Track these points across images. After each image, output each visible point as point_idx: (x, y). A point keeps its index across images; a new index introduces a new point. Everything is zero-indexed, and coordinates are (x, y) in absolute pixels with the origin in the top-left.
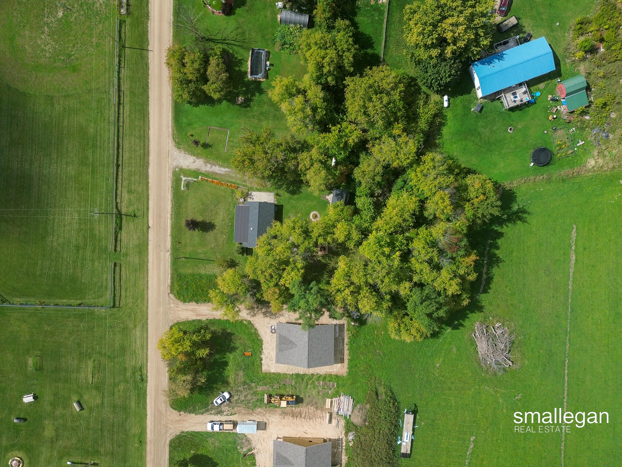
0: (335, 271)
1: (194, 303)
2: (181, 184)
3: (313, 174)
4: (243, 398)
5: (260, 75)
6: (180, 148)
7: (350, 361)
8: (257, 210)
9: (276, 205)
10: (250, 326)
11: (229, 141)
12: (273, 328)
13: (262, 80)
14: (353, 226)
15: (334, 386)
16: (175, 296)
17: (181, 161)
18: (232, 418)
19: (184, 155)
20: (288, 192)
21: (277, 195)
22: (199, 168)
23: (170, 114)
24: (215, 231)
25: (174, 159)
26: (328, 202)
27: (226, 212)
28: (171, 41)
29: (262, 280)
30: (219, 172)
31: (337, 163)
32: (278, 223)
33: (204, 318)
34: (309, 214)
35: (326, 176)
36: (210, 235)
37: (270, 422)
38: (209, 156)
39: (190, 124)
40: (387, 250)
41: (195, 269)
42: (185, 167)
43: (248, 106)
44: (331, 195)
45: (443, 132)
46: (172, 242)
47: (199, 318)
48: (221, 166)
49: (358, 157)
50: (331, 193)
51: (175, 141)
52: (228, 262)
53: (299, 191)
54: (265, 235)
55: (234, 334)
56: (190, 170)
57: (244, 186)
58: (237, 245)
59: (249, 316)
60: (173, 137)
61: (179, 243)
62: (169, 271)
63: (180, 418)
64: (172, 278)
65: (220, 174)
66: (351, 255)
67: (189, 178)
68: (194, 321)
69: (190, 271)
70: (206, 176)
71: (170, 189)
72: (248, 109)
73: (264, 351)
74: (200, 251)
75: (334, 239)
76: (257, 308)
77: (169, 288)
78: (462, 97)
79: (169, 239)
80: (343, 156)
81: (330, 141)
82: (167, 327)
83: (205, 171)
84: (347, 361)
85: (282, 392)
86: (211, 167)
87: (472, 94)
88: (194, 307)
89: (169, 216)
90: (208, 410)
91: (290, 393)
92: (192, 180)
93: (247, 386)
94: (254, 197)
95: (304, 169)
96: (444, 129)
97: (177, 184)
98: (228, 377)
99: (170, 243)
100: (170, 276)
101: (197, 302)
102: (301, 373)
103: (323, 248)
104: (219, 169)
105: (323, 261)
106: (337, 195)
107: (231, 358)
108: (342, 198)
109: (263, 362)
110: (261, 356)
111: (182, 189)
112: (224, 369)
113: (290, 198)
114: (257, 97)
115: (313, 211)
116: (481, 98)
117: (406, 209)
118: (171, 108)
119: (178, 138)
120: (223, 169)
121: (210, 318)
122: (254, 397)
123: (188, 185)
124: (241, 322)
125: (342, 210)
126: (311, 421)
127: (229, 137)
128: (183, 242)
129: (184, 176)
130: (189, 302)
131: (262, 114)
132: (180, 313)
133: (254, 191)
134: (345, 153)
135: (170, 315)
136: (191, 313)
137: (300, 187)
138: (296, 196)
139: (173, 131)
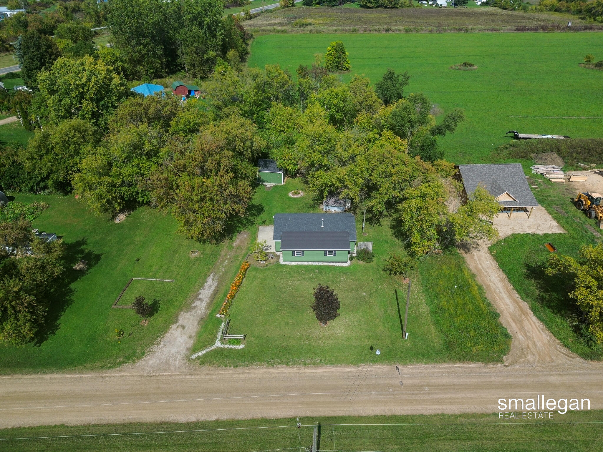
1: (501, 320)
2: (231, 349)
6: (143, 354)
8: (290, 218)
10: (498, 248)
15: (529, 178)
16: (503, 354)
17: (174, 350)
19: (161, 345)
20: (259, 215)
21: (263, 223)
22: (199, 319)
25: (167, 363)
27: (293, 277)
30: (213, 288)
34: (293, 198)
38: (176, 304)
39: (92, 339)
41: (422, 320)
42: (190, 343)
43: (98, 257)
46: (374, 363)
48: (202, 286)
51: (120, 363)
55: (526, 264)
61: (371, 349)
65: (218, 287)
67: (219, 335)
69: (432, 328)
70: (218, 306)
71: (239, 370)
72: (103, 256)
73: (529, 232)
77: (490, 365)
83: (207, 309)
86: (200, 300)
88: (510, 320)
92: (223, 330)
97: (229, 358)
102: (536, 200)
104: (206, 289)
109: (549, 233)
110: (541, 235)
111: (242, 347)
115: (288, 197)
119: (117, 358)
120: (207, 284)
124: (497, 257)
129: (213, 343)
132: (539, 343)
135: (559, 361)
136: (526, 323)
138: (266, 208)
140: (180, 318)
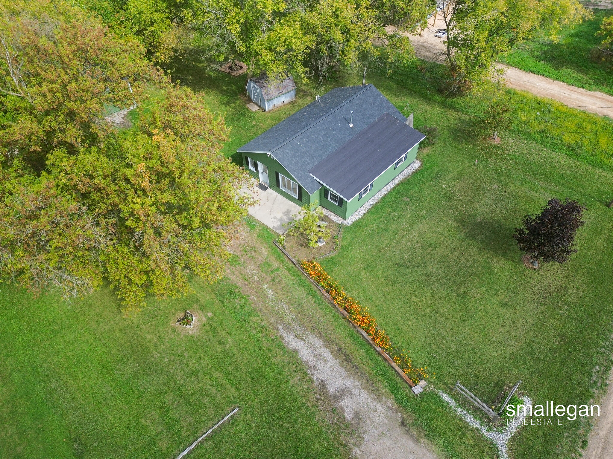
24: (466, 210)
30: (326, 353)
38: (318, 447)
65: (328, 342)
67: (471, 420)
83: (378, 396)
86: (341, 394)
92: (461, 404)
94: (281, 215)
104: (319, 364)
120: (305, 353)
129: (491, 446)
133: (265, 228)
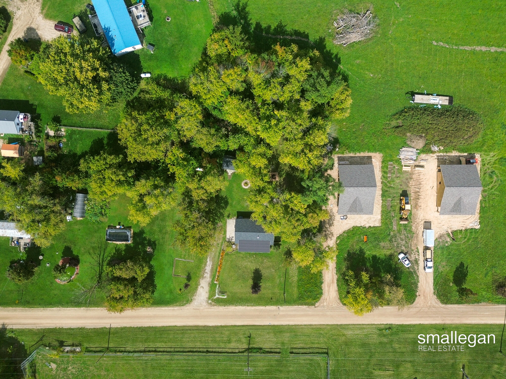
0: (292, 166)
1: (323, 285)
2: (222, 298)
3: (210, 187)
4: (404, 242)
5: (128, 233)
6: (192, 300)
7: (369, 151)
8: (242, 233)
9: (238, 218)
10: (342, 237)
11: (184, 259)
12: (342, 218)
13: (132, 232)
14: (253, 151)
15: (391, 164)
16: (317, 302)
17: (202, 298)
18: (421, 250)
19: (197, 296)
20: (226, 208)
21: (228, 217)
22: (208, 283)
23: (163, 308)
24: (261, 268)
25: (201, 304)
26: (234, 173)
27: (244, 260)
28: (102, 309)
29: (302, 228)
30: (211, 266)
31: (201, 167)
32: (253, 215)
33: (336, 277)
34: (245, 189)
35: (212, 175)
36: (265, 273)
37: (424, 218)
38: (197, 275)
39: (171, 292)
40: (273, 122)
41: (293, 285)
42: (207, 295)
43: (154, 243)
44: (228, 170)
45: (172, 77)
46: (271, 305)
47: (335, 281)
48: (206, 264)
49: (195, 149)
50: (226, 171)
51: (185, 304)
52: (286, 257)
53: (225, 198)
54: (264, 226)
55: (348, 251)
56: (210, 291)
57: (222, 245)
58: (272, 250)
59: (333, 238)
60: (183, 305)
61: (271, 299)
62: (296, 307)
63: (422, 295)
64: (302, 304)
66: (278, 152)
67: (217, 291)
68: (338, 285)
69: (295, 289)
70: (214, 277)
71: (226, 307)
72: (157, 242)
73: (362, 225)
74: (278, 281)
75: (265, 168)
76: (326, 232)
77: (310, 307)
78: (142, 62)
79: (268, 308)
80: (194, 162)
81: (182, 173)
82: (343, 308)
83: (210, 277)
84: (369, 153)
85: (398, 208)
86: (206, 273)
87: (139, 53)
88: (326, 286)
89: (249, 308)
90: (415, 272)
91: (398, 201)
92: (218, 289)
93: (393, 239)
94: (231, 236)
95: (206, 195)
96: (169, 77)
97: (221, 302)
98: (385, 255)
99: (272, 307)
100: (300, 306)
101: (322, 283)
102: (381, 192)
103: (273, 177)
104: (208, 267)
105: (284, 176)
106: (228, 166)
107: (369, 253)
108: (230, 161)
109: (372, 225)
110: (367, 227)
111: (226, 297)
112: (379, 258)
113: (231, 205)
114: (147, 236)
115: (241, 186)
116: (142, 46)
117: (238, 106)
118: (158, 308)
119: (183, 301)
120: (208, 263)
121: (335, 272)
122: (403, 233)
123: (222, 293)
124: (338, 245)
125: (240, 161)
126: (422, 183)
127: (181, 258)
128: (270, 296)
129: (215, 295)
130: (322, 290)
131: (160, 231)
132: (331, 297)
133: (226, 236)
134: (191, 160)
135: (334, 306)
136: (331, 287)
137: (222, 197)
138: (230, 201)
139: (177, 306)
140: (201, 282)
